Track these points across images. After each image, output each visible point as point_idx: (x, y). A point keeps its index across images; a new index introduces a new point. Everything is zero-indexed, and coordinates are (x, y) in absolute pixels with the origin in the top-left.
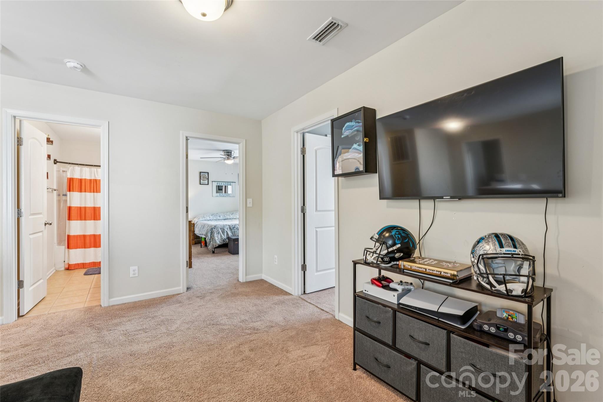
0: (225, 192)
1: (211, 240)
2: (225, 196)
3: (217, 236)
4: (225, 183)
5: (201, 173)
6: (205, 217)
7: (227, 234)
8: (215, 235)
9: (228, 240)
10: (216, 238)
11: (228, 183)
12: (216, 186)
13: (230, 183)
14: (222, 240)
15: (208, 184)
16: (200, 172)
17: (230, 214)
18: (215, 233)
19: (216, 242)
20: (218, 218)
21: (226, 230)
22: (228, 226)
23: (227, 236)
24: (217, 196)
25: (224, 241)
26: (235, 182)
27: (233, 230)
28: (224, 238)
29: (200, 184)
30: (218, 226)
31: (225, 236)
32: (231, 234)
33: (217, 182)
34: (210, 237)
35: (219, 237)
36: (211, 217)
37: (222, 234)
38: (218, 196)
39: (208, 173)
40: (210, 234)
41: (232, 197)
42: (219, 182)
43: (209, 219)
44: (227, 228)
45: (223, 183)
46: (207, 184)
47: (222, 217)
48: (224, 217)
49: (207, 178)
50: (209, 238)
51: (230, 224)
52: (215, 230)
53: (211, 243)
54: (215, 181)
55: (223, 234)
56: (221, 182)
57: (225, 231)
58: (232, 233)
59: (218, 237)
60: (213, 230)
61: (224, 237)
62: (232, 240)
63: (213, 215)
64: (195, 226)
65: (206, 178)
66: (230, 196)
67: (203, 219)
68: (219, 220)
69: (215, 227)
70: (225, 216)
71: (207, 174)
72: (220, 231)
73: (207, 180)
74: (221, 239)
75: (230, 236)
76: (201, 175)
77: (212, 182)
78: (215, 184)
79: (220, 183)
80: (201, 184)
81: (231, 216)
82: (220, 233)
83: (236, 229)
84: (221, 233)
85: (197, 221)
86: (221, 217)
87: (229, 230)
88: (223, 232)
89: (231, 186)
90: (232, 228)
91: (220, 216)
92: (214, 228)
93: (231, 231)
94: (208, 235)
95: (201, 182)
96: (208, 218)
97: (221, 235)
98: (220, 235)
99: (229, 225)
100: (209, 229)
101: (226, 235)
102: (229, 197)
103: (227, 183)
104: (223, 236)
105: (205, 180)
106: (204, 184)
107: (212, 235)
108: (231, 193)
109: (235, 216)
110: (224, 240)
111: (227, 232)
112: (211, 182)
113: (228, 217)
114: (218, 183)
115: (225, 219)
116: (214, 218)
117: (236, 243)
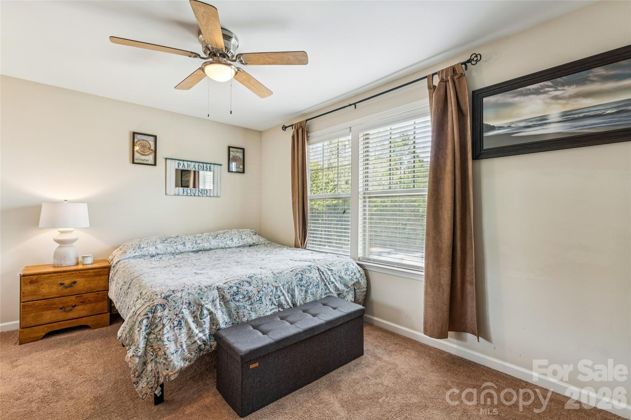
0: (194, 186)
1: (150, 357)
2: (197, 194)
3: (172, 338)
4: (197, 164)
5: (138, 137)
6: (142, 246)
7: (213, 321)
8: (168, 334)
9: (214, 344)
10: (171, 347)
11: (205, 165)
12: (177, 170)
13: (208, 165)
14: (195, 346)
15: (155, 164)
16: (134, 133)
17: (211, 238)
18: (168, 327)
19: (167, 362)
20: (181, 248)
21: (209, 306)
22: (216, 293)
23: (211, 328)
24: (178, 195)
25: (201, 350)
26: (221, 165)
27: (232, 304)
28: (200, 339)
29: (133, 163)
30: (179, 295)
31: (203, 331)
32: (227, 319)
33: (178, 162)
34: (142, 345)
35: (183, 338)
36: (160, 246)
37: (193, 326)
38: (181, 193)
39: (155, 137)
40: (143, 334)
41: (214, 196)
42: (184, 161)
43: (154, 253)
44: (211, 299)
45: (193, 164)
46: (153, 163)
47: (189, 246)
48: (196, 246)
49: (153, 148)
50: (141, 352)
51: (221, 284)
52: (164, 314)
53: (149, 367)
54: (172, 159)
55: (199, 325)
56: (189, 163)
57: (205, 312)
58: (230, 315)
59: (176, 343)
60: (159, 314)
61: (201, 335)
62: (239, 359)
63: (166, 240)
64: (111, 274)
65: (149, 148)
66: (208, 194)
67: (136, 254)
68: (182, 253)
69: (165, 301)
70: (198, 242)
71: (152, 139)
72: (186, 313)
73: (153, 154)
74: (188, 346)
75: (222, 326)
76: (136, 140)
77: (166, 159)
78: (173, 166)
79: (186, 163)
80: (136, 161)
81: (214, 243)
82: (186, 322)
83: (244, 298)
84: (190, 320)
85: (118, 260)
86: (187, 246)
87: (218, 306)
88: (197, 320)
89: (212, 173)
90: (228, 297)
91: (184, 243)
92: (163, 306)
93: (226, 307)
94: (136, 337)
95: (135, 158)
96: (152, 250)
97: (190, 328)
98: (184, 330)
99: (218, 288)
100: (144, 310)
101: (207, 325)
102: (207, 196)
103: (201, 164)
104: (196, 331)
105: (148, 155)
106: (145, 162)
107: (152, 336)
108: (212, 188)
109: (222, 243)
110: (200, 346)
111: (211, 313)
112: (164, 160)
113: (206, 245)
114: (182, 163)
115: (197, 251)
116: (170, 249)
117: (252, 366)
